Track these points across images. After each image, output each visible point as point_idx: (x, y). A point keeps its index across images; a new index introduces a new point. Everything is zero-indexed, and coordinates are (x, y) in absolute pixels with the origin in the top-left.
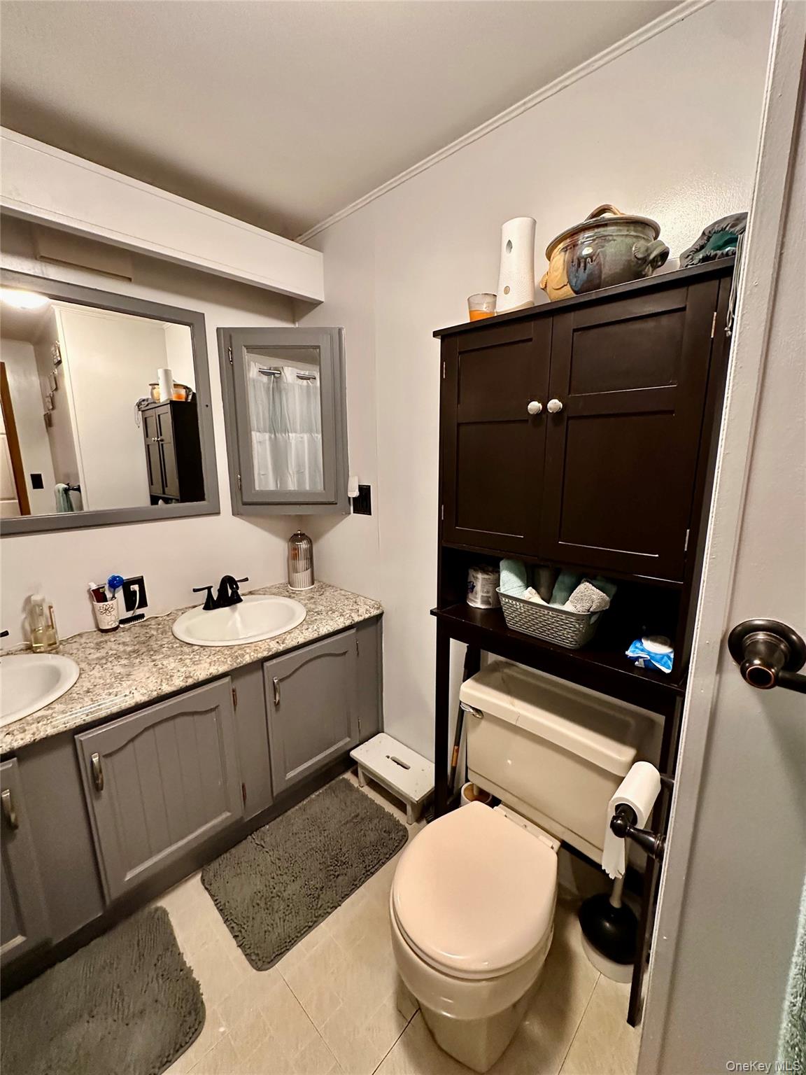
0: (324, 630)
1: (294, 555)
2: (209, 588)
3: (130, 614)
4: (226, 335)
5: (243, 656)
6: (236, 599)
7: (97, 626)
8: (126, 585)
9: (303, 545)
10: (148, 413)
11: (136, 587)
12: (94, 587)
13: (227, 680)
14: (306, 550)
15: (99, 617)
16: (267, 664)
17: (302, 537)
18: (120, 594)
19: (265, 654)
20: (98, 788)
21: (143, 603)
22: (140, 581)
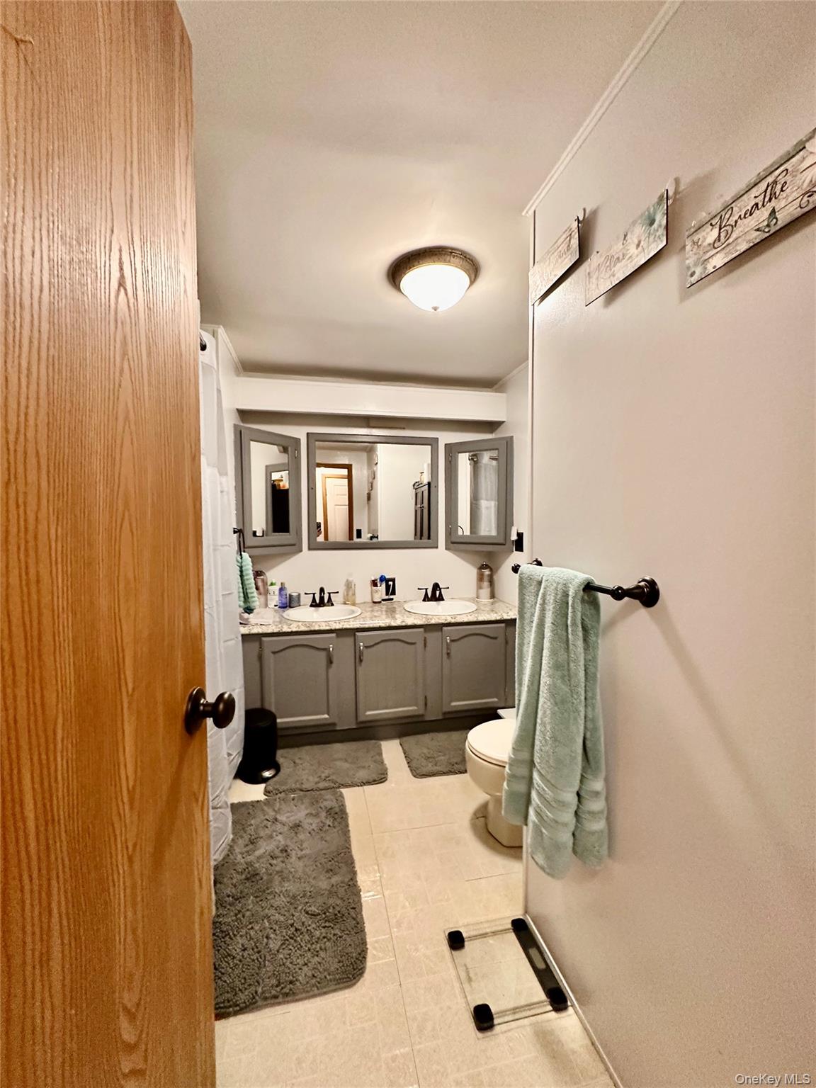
0: (481, 619)
1: (480, 578)
2: (426, 589)
3: (387, 597)
4: (448, 447)
5: (431, 619)
6: (441, 598)
7: (372, 599)
8: (387, 581)
9: (487, 572)
10: (418, 490)
11: (391, 583)
12: (373, 579)
13: (422, 630)
14: (488, 575)
15: (374, 594)
16: (445, 628)
17: (487, 567)
18: (384, 585)
19: (443, 622)
20: (361, 661)
21: (394, 593)
22: (393, 580)
